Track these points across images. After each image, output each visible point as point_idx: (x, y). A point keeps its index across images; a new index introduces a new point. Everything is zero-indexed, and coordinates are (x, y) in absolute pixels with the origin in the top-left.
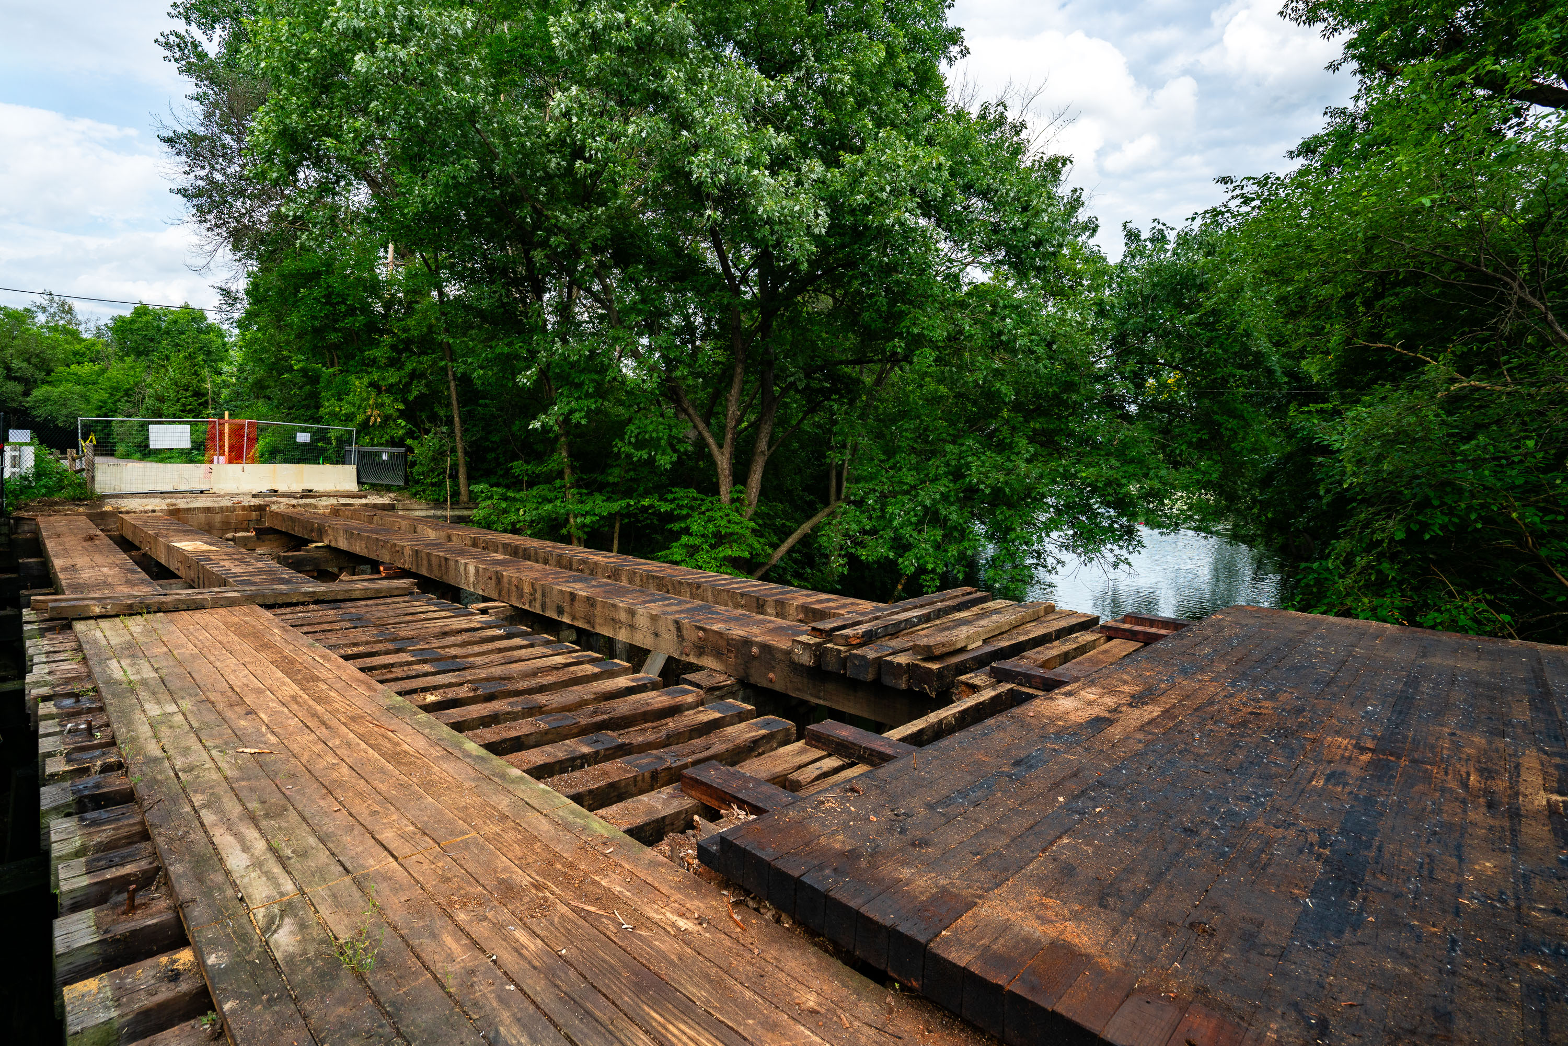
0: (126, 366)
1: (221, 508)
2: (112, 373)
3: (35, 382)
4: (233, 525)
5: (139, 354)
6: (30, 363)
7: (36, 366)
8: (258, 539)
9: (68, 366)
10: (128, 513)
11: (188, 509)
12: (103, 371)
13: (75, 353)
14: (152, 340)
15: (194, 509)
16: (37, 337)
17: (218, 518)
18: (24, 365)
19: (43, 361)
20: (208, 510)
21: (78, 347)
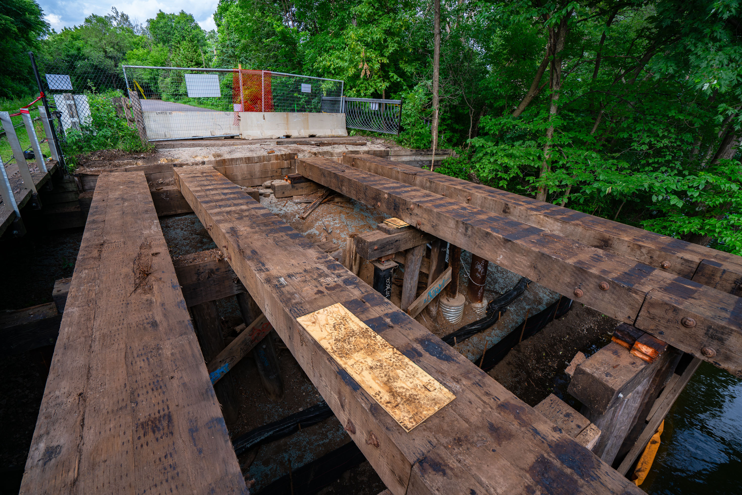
0: (159, 49)
1: (259, 157)
2: (153, 53)
3: (119, 58)
4: (270, 174)
5: (164, 42)
6: (114, 49)
7: (117, 50)
8: (293, 187)
9: (132, 50)
10: (181, 165)
11: (232, 160)
12: (149, 52)
13: (135, 43)
14: (169, 33)
15: (237, 159)
16: (113, 33)
17: (257, 167)
18: (112, 49)
19: (120, 47)
20: (248, 160)
21: (135, 40)
